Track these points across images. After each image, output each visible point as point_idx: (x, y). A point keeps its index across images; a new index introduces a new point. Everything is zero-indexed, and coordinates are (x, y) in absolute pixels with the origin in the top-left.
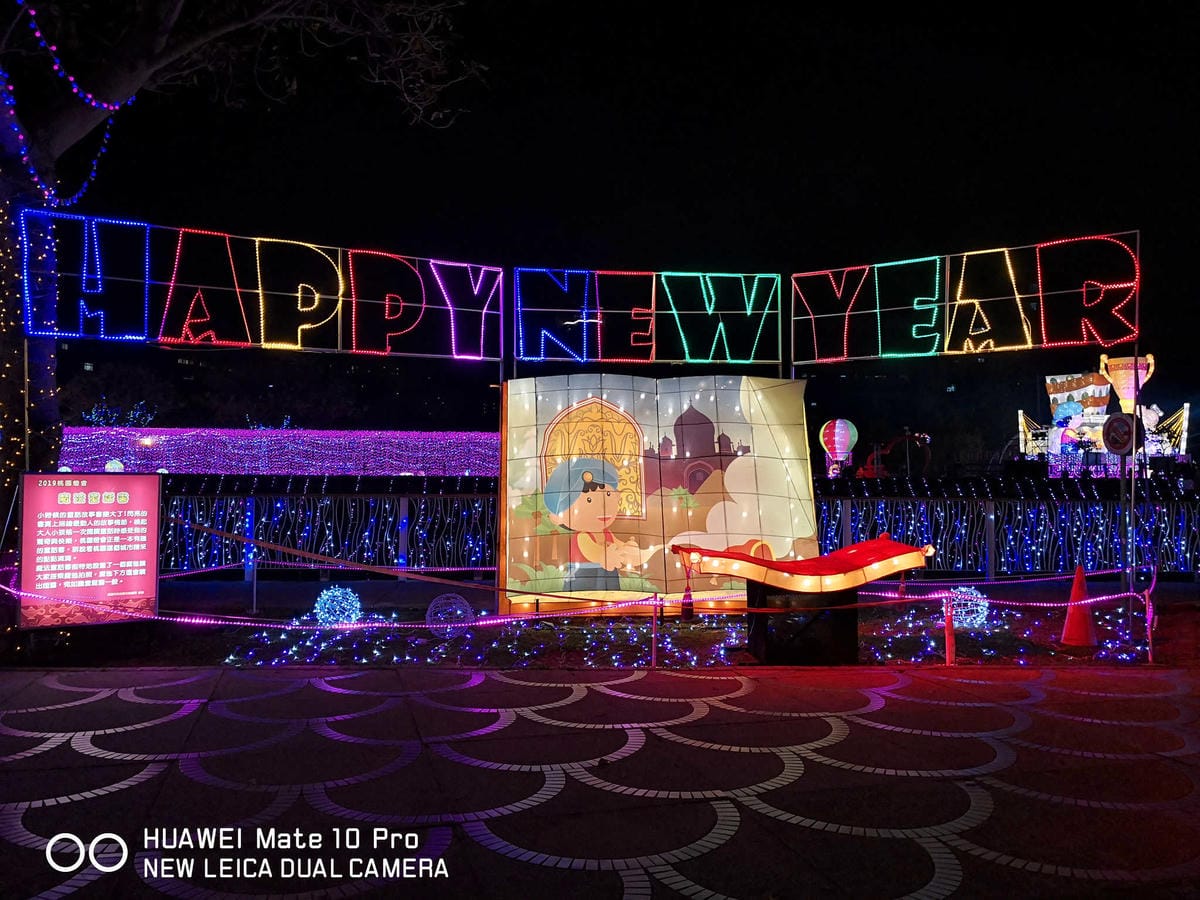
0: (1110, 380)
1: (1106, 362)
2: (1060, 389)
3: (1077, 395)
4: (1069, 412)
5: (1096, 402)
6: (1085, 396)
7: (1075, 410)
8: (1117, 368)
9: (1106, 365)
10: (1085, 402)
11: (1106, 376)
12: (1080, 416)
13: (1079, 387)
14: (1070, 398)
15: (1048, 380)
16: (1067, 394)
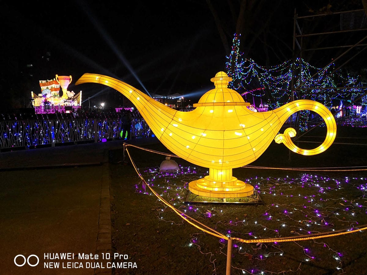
0: (59, 83)
1: (58, 77)
2: (44, 85)
3: (49, 87)
4: (46, 93)
5: (56, 90)
6: (52, 87)
7: (48, 92)
8: (61, 79)
9: (58, 78)
10: (52, 90)
11: (58, 81)
12: (50, 94)
13: (50, 84)
14: (47, 88)
15: (40, 81)
16: (46, 87)
